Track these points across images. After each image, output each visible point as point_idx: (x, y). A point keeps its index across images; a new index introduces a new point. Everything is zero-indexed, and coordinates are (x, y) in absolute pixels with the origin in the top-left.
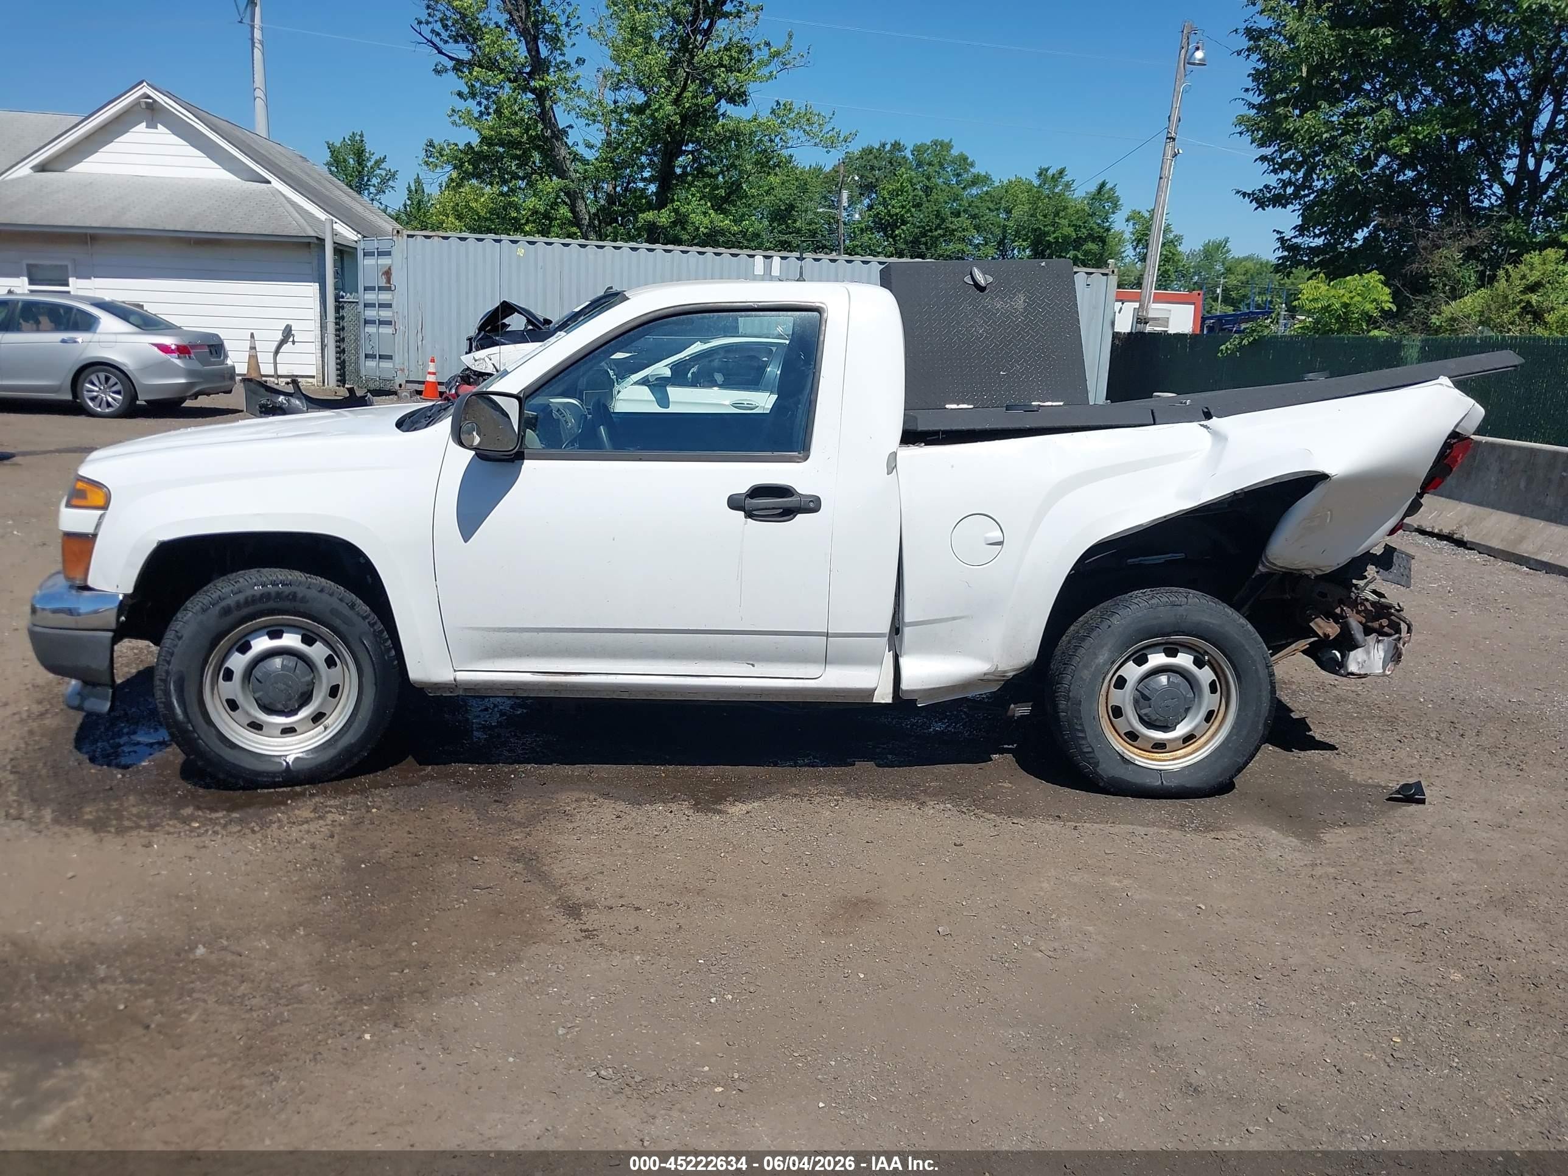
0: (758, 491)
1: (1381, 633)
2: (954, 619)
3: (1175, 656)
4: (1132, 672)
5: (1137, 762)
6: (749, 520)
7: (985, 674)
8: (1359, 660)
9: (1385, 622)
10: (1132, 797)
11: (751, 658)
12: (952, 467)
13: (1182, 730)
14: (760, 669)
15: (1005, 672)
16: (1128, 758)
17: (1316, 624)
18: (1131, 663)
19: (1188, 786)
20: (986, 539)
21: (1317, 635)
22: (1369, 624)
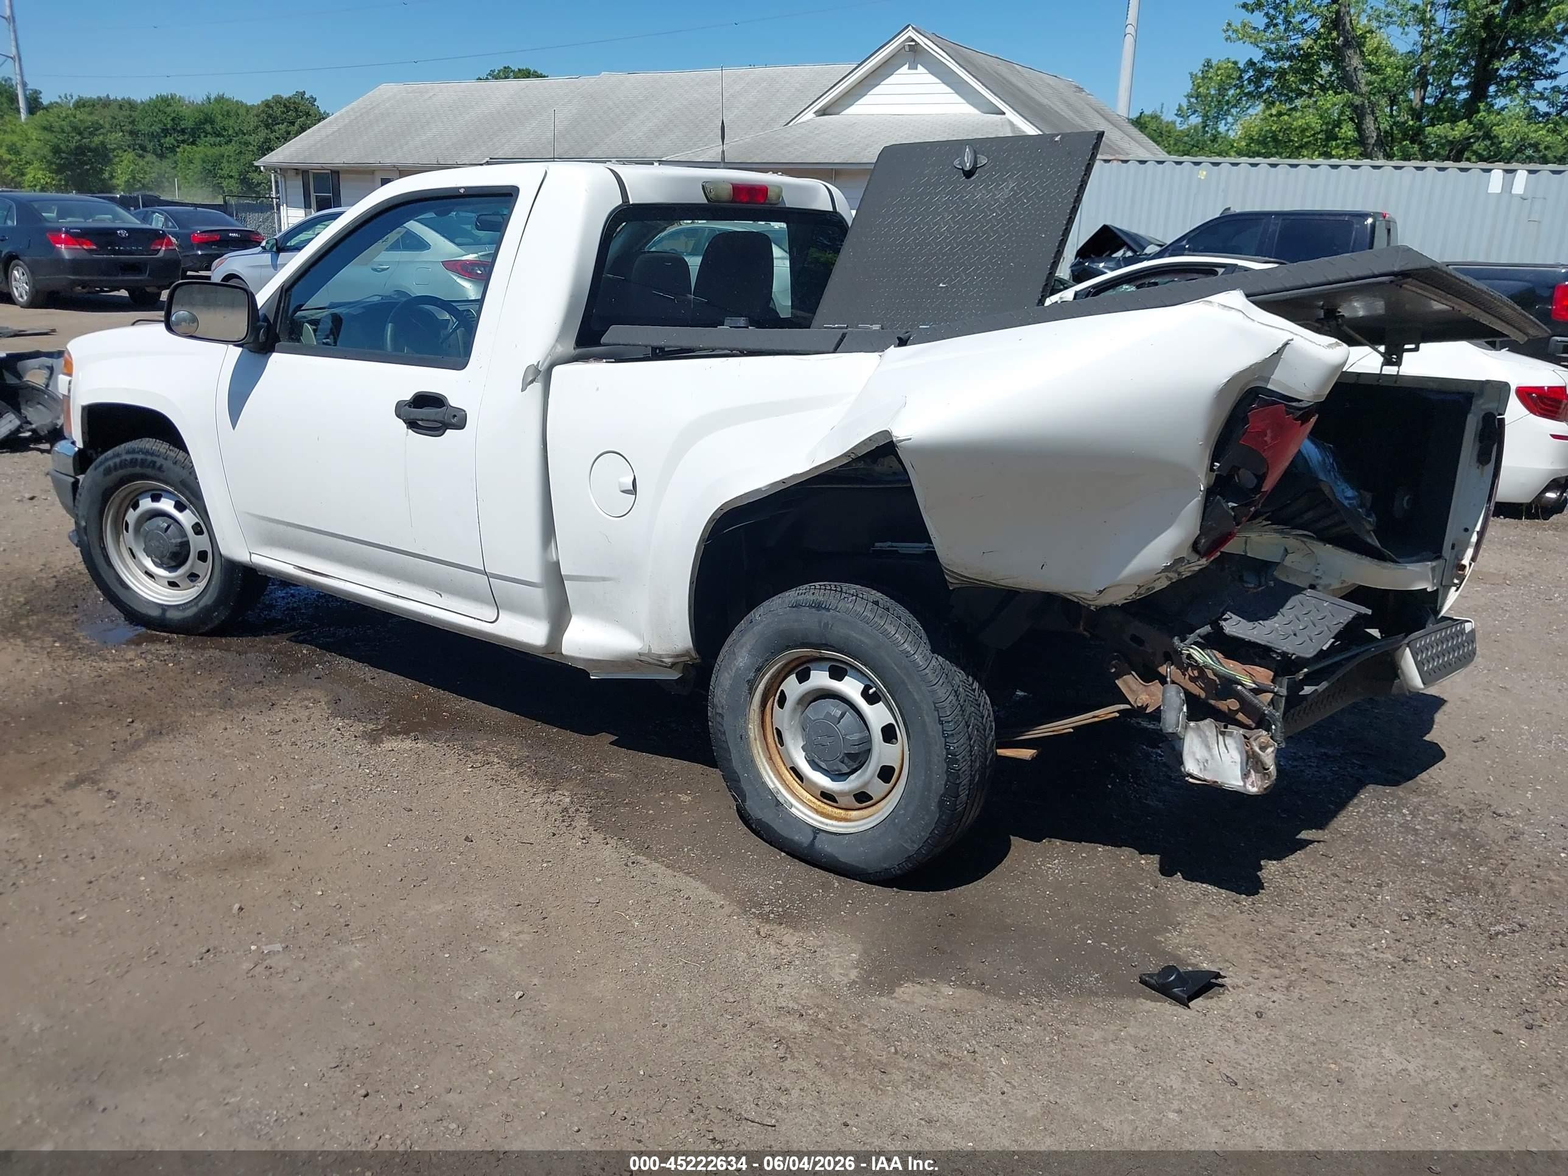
0: (423, 400)
1: (1226, 719)
2: (604, 579)
3: (840, 679)
4: (792, 687)
5: (793, 810)
6: (410, 431)
7: (640, 654)
8: (1198, 757)
9: (1233, 704)
10: (788, 853)
11: (438, 587)
12: (598, 389)
13: (852, 783)
14: (446, 601)
15: (660, 656)
16: (782, 801)
17: (1126, 683)
18: (793, 678)
19: (842, 859)
20: (620, 484)
21: (1129, 703)
22: (1213, 702)
